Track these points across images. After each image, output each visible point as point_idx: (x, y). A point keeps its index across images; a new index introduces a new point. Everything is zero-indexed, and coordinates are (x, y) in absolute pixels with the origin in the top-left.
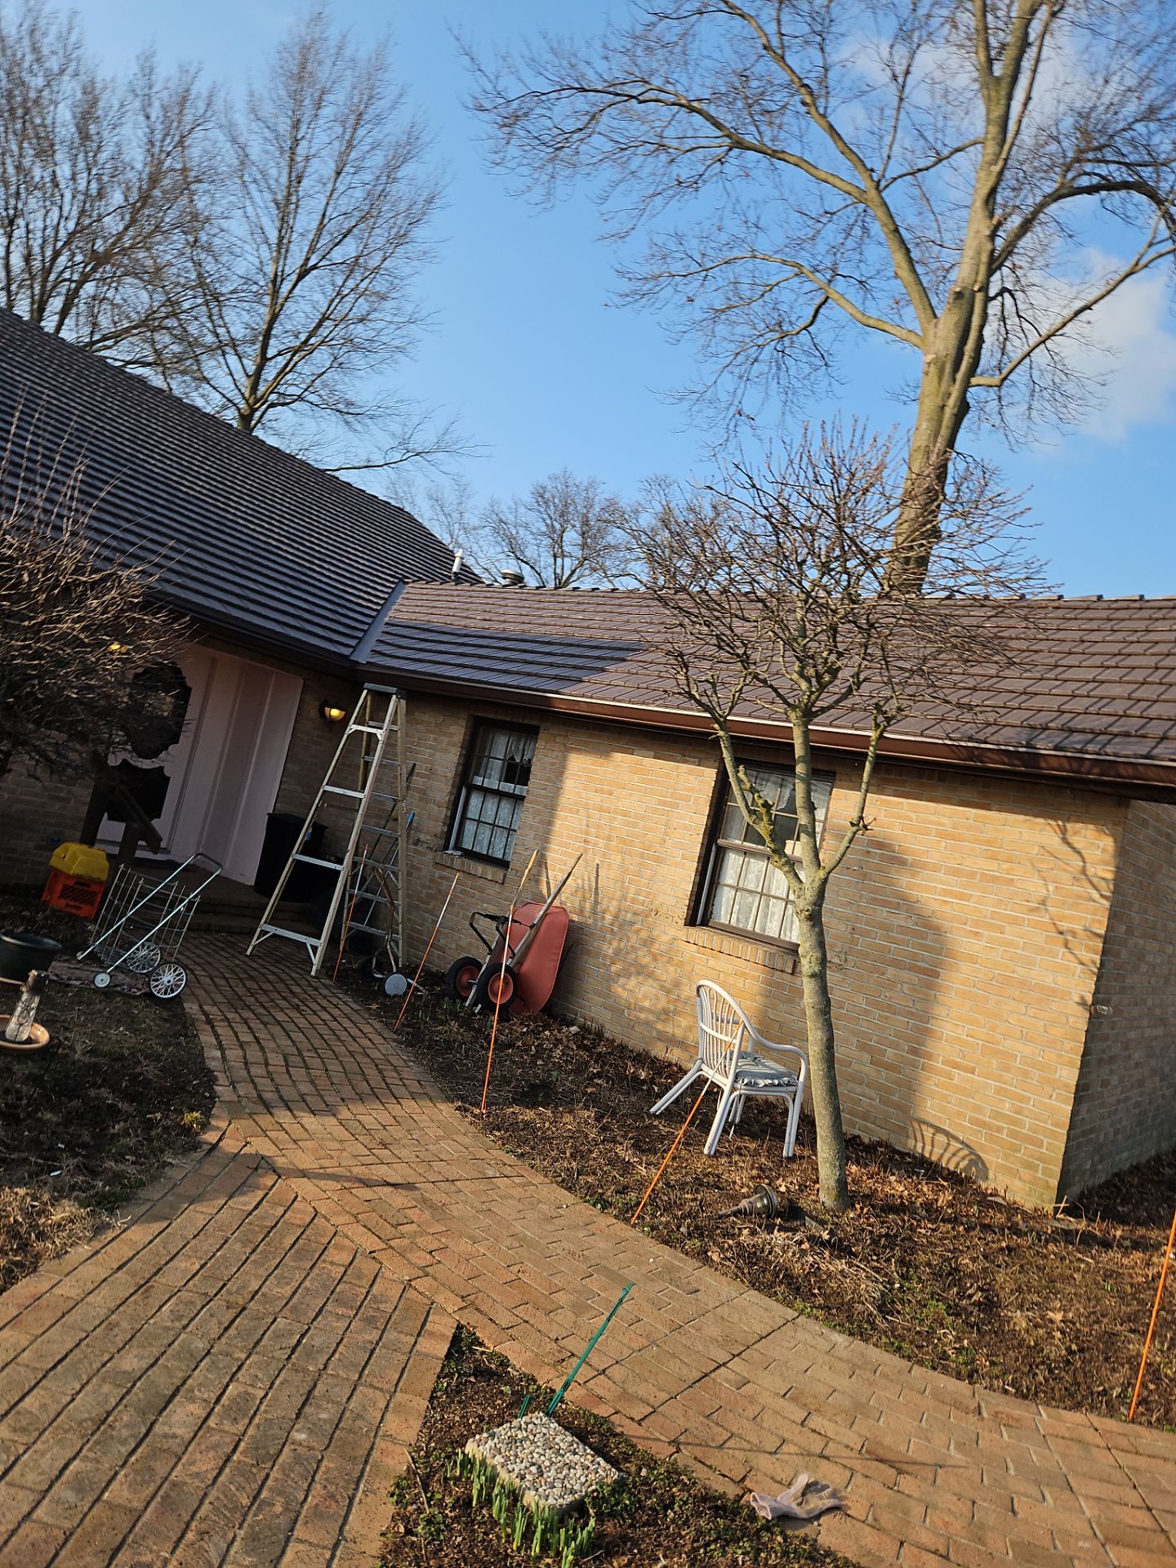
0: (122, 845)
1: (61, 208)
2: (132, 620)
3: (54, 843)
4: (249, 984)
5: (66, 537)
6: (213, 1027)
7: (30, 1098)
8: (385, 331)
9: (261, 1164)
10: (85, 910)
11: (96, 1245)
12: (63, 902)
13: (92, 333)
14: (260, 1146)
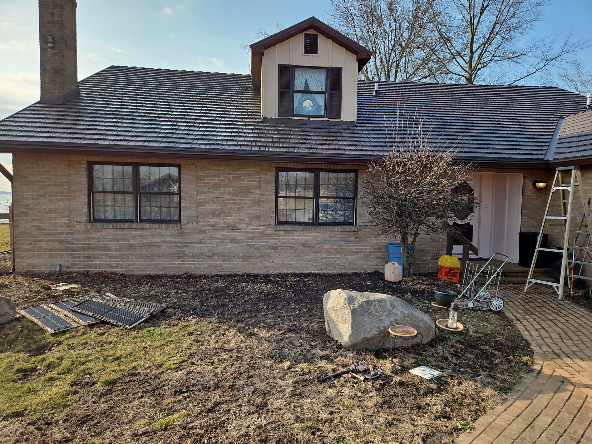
0: (463, 254)
1: (388, 39)
2: (450, 170)
3: (437, 257)
4: (530, 304)
5: (421, 148)
6: (521, 322)
7: (461, 349)
8: (525, 15)
9: (563, 381)
10: (455, 280)
11: (505, 406)
12: (446, 277)
13: (406, 75)
14: (559, 372)
